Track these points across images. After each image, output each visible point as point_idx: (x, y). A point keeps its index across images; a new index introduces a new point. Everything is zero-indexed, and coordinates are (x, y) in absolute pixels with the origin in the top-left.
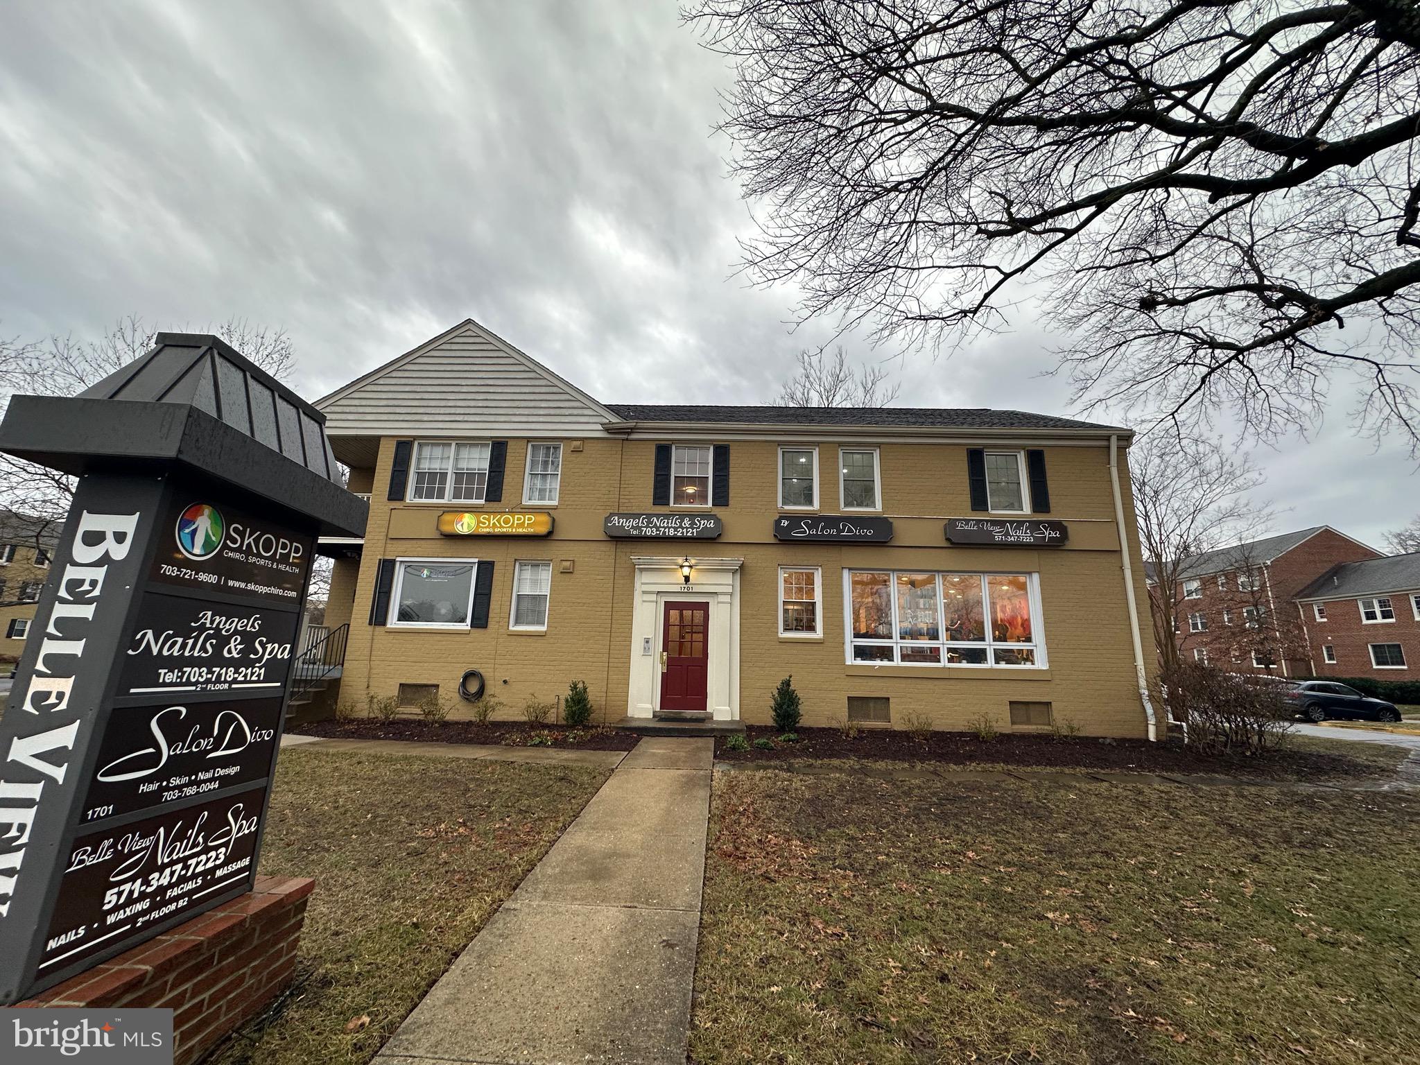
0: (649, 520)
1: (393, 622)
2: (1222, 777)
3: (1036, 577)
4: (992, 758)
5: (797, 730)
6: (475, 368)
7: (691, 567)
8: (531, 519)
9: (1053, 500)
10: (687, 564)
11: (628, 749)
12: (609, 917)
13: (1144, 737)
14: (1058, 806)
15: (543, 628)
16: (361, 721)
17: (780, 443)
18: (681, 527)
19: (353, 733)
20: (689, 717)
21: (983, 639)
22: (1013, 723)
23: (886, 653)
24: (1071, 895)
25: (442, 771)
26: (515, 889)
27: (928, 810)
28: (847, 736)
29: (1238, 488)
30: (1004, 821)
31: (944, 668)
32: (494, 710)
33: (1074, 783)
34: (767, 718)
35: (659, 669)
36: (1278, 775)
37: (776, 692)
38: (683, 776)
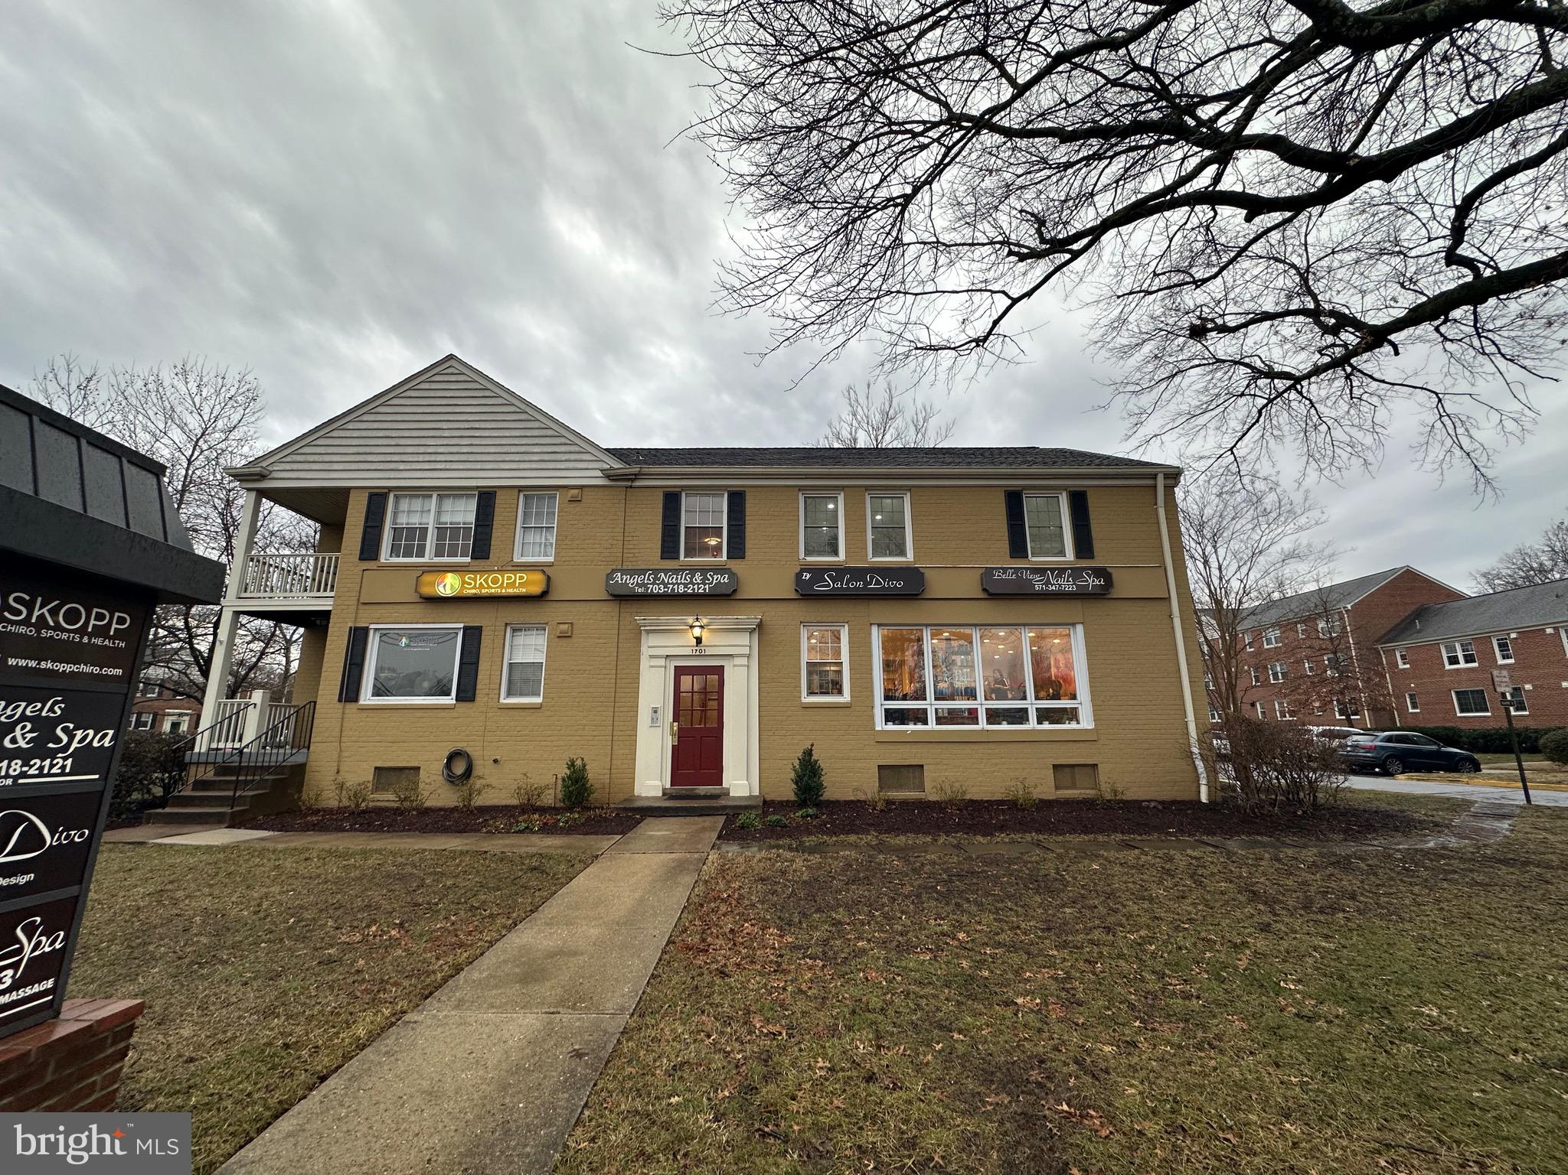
0: (656, 576)
1: (367, 697)
2: (1266, 839)
3: (1080, 628)
4: (1024, 827)
5: (819, 805)
6: (457, 409)
7: (702, 627)
8: (523, 578)
9: (1097, 545)
10: (697, 624)
11: (623, 833)
12: (524, 1024)
13: (1194, 798)
14: (1075, 879)
15: (538, 700)
16: (330, 811)
17: (801, 488)
18: (691, 582)
19: (314, 825)
20: (702, 793)
21: (1024, 698)
22: (1057, 788)
23: (920, 717)
24: (1052, 977)
25: (401, 864)
26: (427, 998)
27: (934, 888)
28: (874, 809)
29: (1301, 529)
30: (1010, 897)
31: (983, 730)
32: (479, 794)
33: (1102, 852)
34: (787, 791)
35: (669, 742)
36: (1325, 835)
37: (797, 763)
38: (674, 860)
